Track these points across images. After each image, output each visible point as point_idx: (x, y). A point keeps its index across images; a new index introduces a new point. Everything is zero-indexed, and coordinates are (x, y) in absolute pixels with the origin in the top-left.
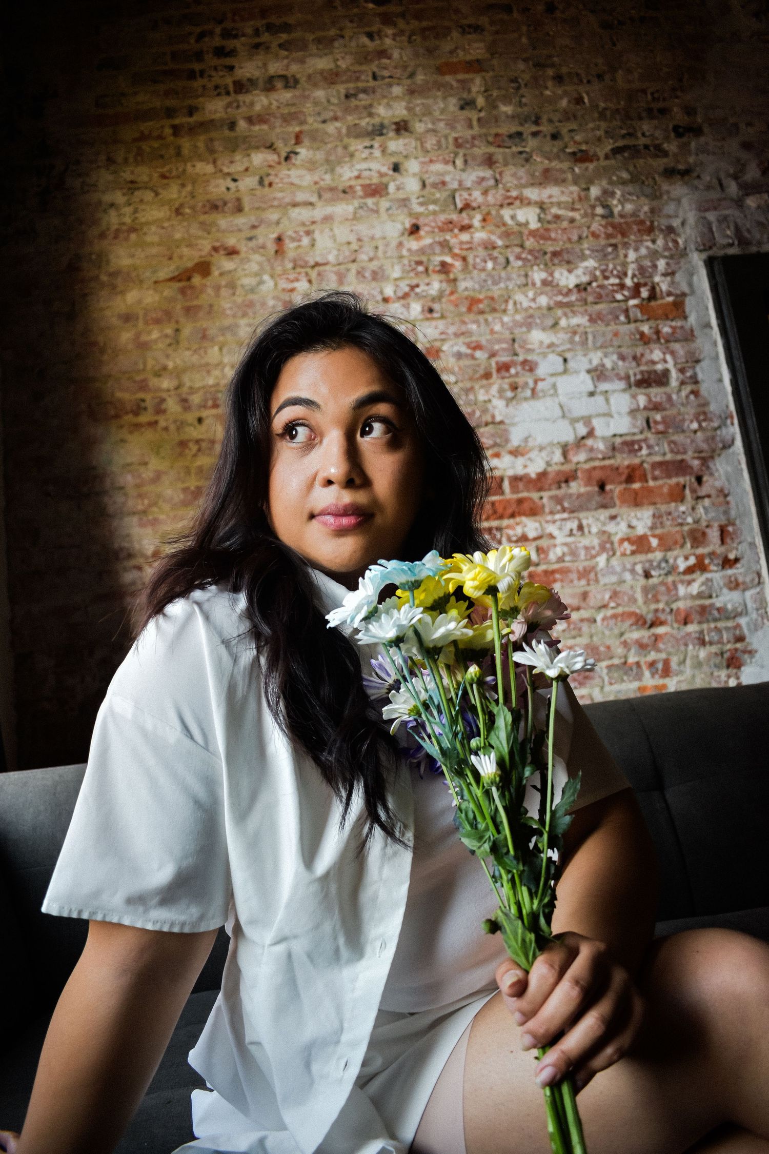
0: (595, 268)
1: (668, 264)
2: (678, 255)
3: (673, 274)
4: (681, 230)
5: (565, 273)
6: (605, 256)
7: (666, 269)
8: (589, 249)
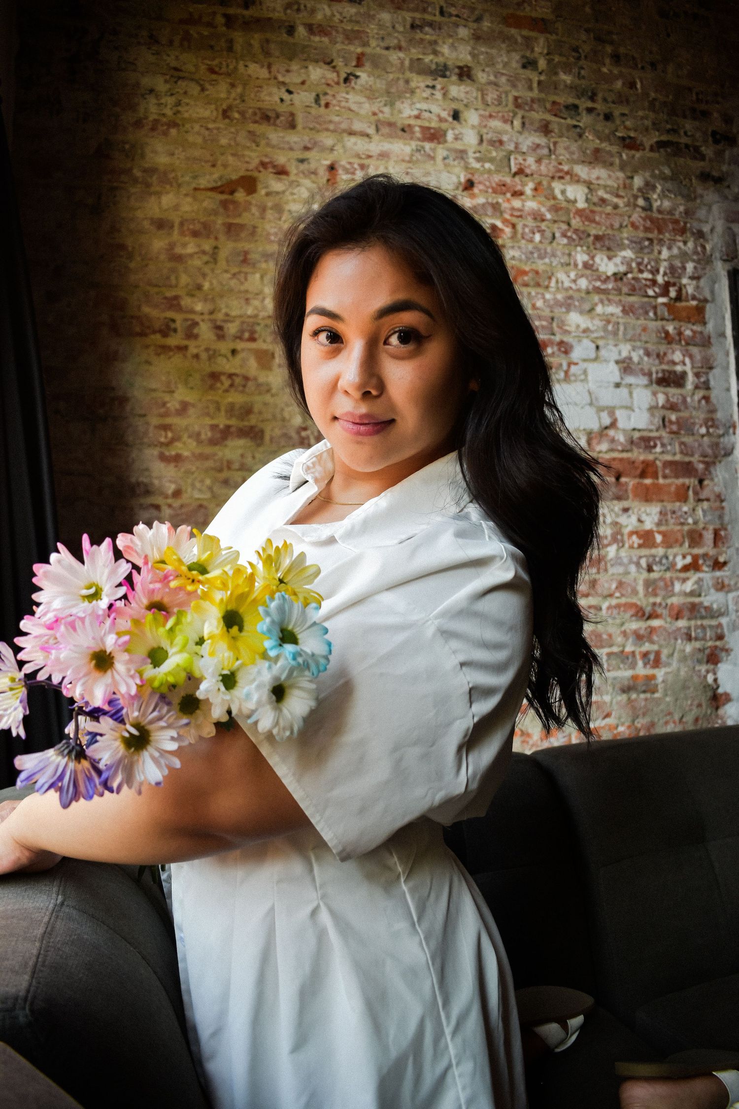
0: (632, 260)
1: (695, 268)
2: (705, 261)
3: (698, 278)
4: (710, 237)
5: (605, 259)
6: (642, 249)
7: (693, 273)
8: (628, 239)
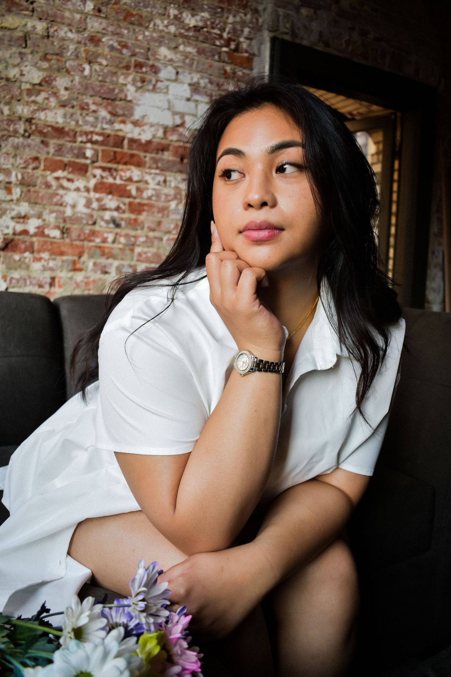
0: (208, 19)
1: (250, 32)
2: (257, 28)
3: (251, 39)
4: (262, 14)
5: (190, 16)
6: (216, 13)
7: (248, 35)
8: (206, 5)
